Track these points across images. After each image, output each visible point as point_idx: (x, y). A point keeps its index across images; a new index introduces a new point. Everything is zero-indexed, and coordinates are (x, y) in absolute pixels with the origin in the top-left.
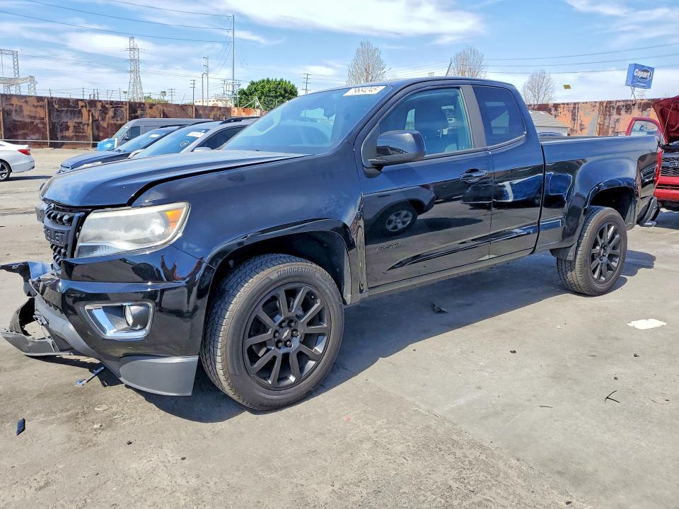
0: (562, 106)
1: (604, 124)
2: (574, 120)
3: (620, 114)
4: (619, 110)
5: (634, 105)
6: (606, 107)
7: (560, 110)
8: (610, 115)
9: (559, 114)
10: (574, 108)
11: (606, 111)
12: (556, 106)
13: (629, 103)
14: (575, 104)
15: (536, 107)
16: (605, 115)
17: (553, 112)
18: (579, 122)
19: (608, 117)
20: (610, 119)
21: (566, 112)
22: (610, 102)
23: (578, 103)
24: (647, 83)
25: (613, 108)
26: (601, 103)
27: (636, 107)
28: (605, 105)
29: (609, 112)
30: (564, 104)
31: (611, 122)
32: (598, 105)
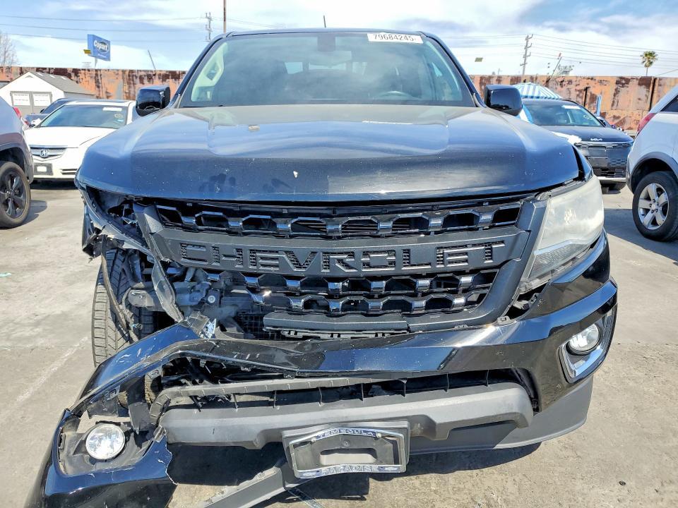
0: (83, 72)
1: (129, 93)
2: (98, 87)
3: (143, 84)
4: (141, 79)
5: (155, 75)
6: (129, 76)
7: (81, 76)
8: (134, 84)
9: (81, 80)
10: (97, 75)
11: (129, 79)
12: (76, 71)
13: (150, 73)
14: (96, 70)
15: (52, 71)
16: (129, 83)
17: (73, 78)
18: (104, 90)
19: (132, 85)
20: (135, 88)
21: (88, 79)
22: (131, 71)
23: (100, 70)
24: (106, 56)
25: (136, 77)
26: (124, 72)
27: (157, 77)
28: (127, 73)
29: (133, 81)
30: (85, 70)
31: (136, 90)
32: (120, 73)
